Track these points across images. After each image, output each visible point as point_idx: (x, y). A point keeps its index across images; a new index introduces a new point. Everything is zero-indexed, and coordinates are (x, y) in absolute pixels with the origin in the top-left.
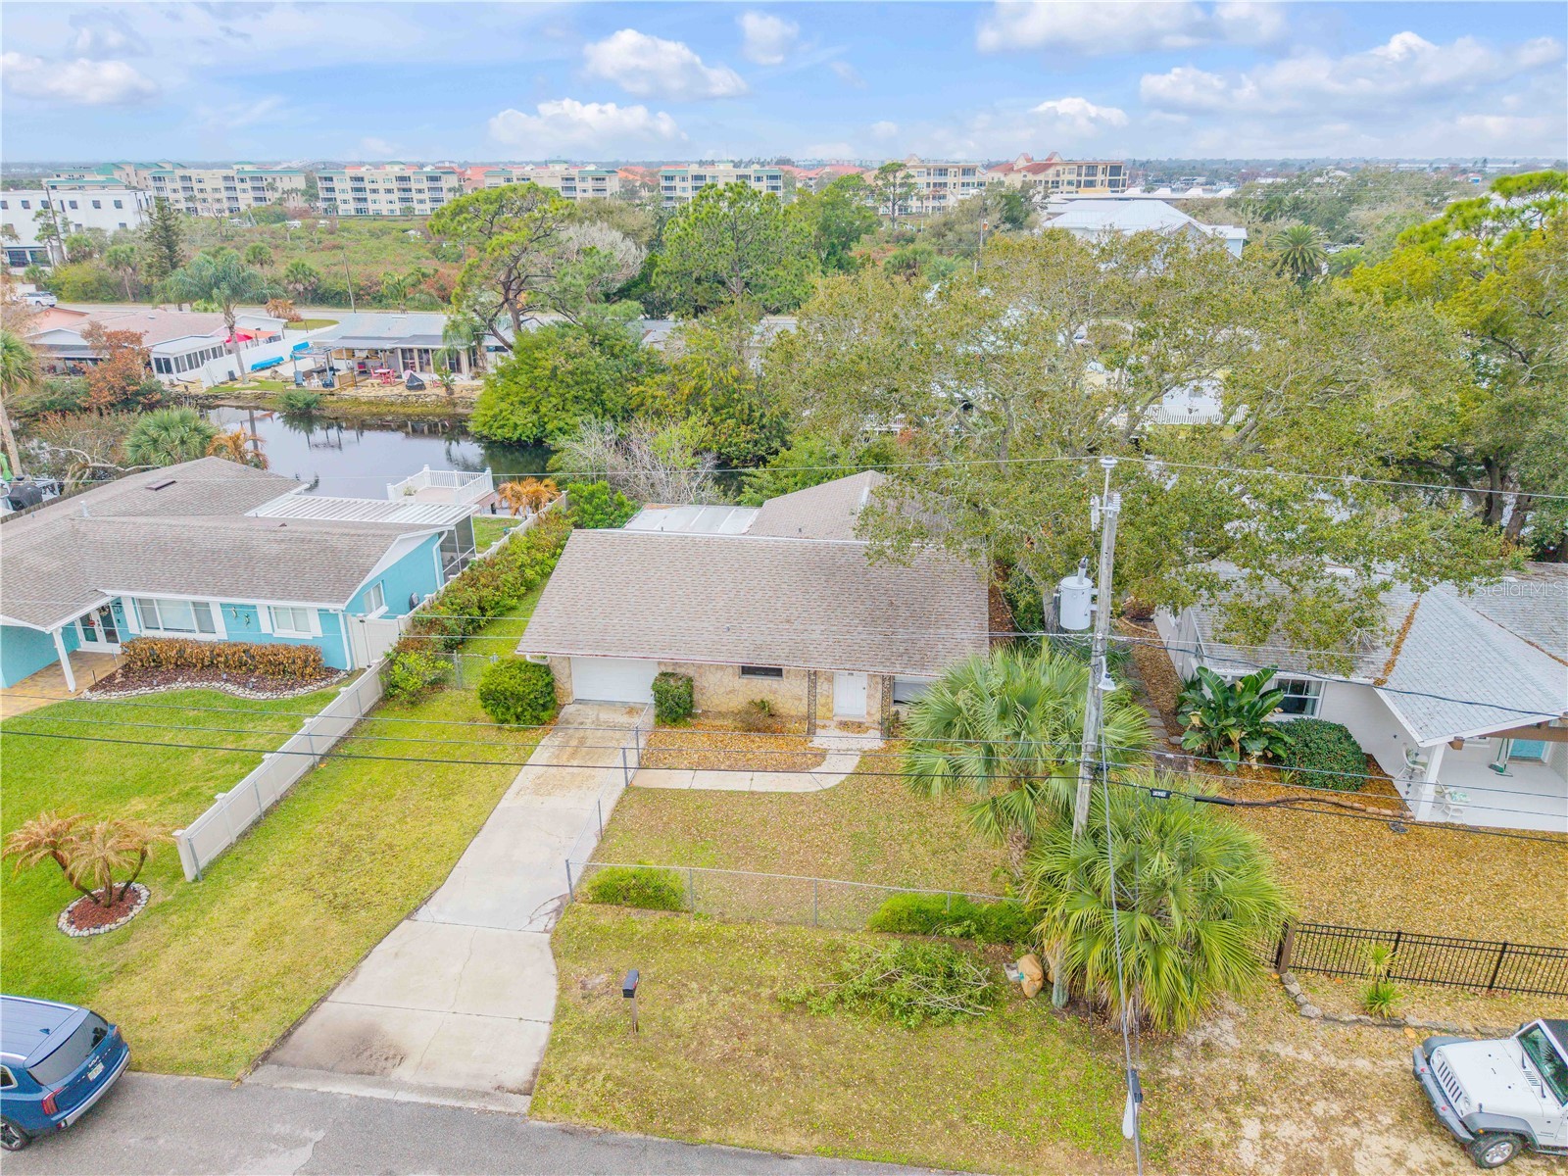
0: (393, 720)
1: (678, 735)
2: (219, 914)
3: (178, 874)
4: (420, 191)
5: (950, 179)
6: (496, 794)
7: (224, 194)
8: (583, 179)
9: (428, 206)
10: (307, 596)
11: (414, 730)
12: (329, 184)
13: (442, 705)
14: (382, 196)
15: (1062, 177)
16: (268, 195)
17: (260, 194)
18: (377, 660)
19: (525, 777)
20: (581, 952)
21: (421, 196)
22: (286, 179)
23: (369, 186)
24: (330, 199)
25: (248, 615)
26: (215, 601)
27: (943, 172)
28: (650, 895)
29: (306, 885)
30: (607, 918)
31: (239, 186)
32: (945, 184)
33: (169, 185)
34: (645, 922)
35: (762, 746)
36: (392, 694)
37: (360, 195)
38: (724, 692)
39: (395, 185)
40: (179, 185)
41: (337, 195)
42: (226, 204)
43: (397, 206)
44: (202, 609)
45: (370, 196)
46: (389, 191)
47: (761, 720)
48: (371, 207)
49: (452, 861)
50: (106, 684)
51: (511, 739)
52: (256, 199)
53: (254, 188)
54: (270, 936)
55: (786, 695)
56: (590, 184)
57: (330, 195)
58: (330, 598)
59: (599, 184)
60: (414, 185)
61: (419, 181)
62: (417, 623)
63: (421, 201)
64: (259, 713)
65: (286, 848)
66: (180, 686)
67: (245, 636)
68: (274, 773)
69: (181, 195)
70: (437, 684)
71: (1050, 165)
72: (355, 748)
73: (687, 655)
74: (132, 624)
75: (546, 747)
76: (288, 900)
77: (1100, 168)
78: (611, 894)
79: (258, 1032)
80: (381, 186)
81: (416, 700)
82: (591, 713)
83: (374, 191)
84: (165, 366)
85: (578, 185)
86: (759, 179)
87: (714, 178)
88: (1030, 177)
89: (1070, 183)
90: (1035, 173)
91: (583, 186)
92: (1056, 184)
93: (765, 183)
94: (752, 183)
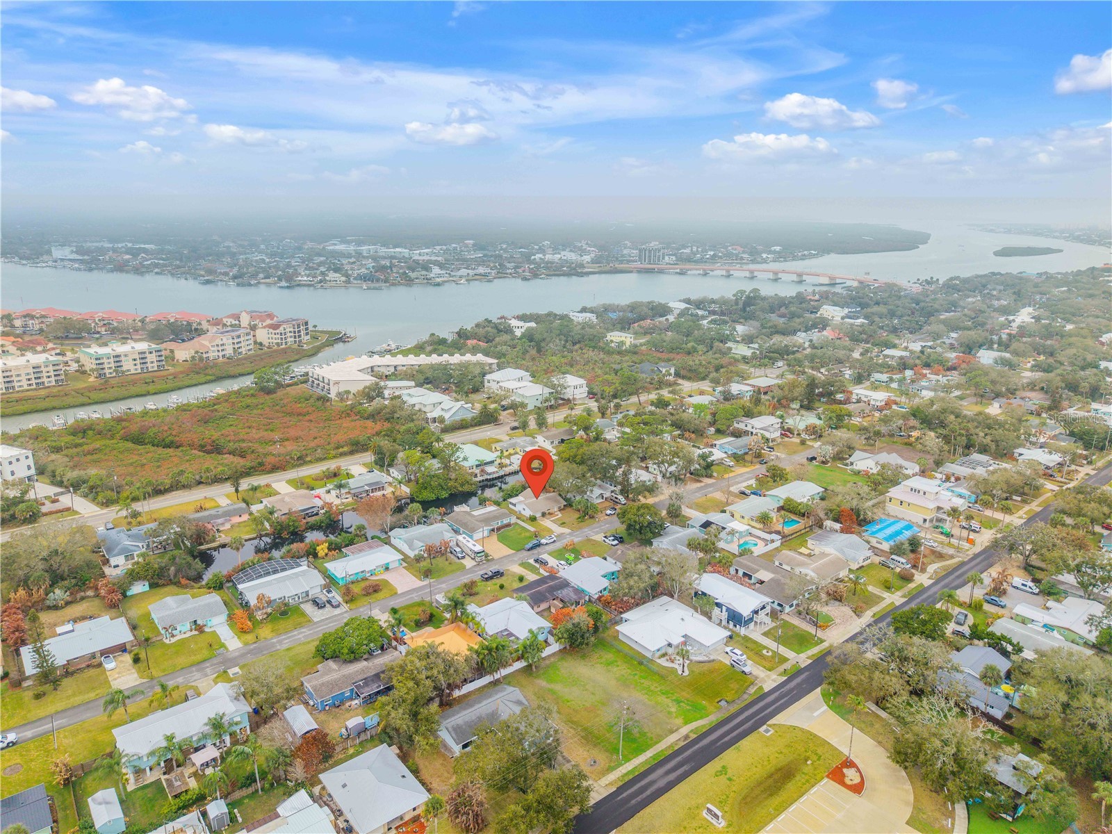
5: (242, 339)
8: (46, 366)
11: (531, 523)
15: (287, 330)
27: (239, 337)
32: (240, 342)
35: (555, 514)
51: (538, 521)
59: (57, 368)
71: (279, 326)
77: (301, 324)
82: (539, 518)
85: (43, 369)
86: (151, 353)
87: (126, 356)
88: (271, 330)
89: (290, 332)
90: (274, 329)
91: (47, 369)
92: (285, 334)
93: (154, 354)
94: (147, 355)
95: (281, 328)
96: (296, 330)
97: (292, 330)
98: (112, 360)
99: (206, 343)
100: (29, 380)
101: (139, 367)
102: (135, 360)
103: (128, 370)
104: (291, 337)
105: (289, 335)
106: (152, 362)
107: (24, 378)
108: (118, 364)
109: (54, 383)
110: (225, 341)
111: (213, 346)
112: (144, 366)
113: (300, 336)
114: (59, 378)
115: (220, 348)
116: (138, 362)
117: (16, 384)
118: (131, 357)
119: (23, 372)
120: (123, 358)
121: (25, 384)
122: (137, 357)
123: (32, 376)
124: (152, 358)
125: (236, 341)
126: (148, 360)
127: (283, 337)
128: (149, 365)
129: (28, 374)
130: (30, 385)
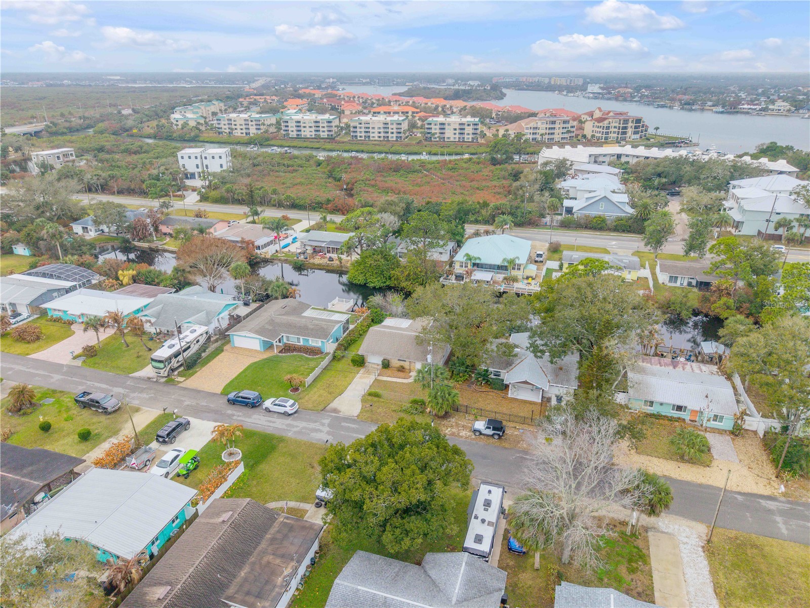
0: (335, 363)
1: (386, 371)
2: (312, 392)
3: (305, 386)
4: (323, 127)
5: (557, 126)
6: (353, 378)
7: (244, 127)
8: (392, 124)
9: (326, 133)
10: (319, 338)
11: (340, 365)
12: (286, 124)
13: (344, 361)
14: (308, 129)
15: (611, 124)
16: (262, 127)
17: (258, 127)
18: (332, 352)
19: (358, 376)
20: (366, 402)
21: (323, 129)
22: (269, 120)
23: (302, 125)
24: (286, 130)
25: (308, 340)
26: (301, 338)
27: (554, 122)
28: (377, 395)
29: (324, 389)
30: (370, 398)
31: (250, 123)
32: (554, 128)
33: (223, 122)
34: (375, 399)
35: (401, 374)
36: (334, 358)
37: (299, 129)
38: (395, 363)
39: (313, 125)
40: (226, 122)
41: (290, 129)
42: (244, 131)
43: (313, 133)
44: (298, 339)
45: (302, 129)
46: (310, 127)
47: (402, 369)
48: (303, 133)
49: (346, 388)
50: (281, 352)
51: (356, 369)
52: (257, 129)
53: (256, 125)
54: (320, 396)
55: (406, 365)
56: (395, 126)
57: (286, 129)
58: (323, 339)
59: (399, 126)
60: (321, 125)
61: (323, 123)
62: (339, 344)
63: (323, 131)
64: (311, 360)
65: (319, 384)
66: (295, 353)
67: (307, 345)
68: (317, 371)
69: (227, 127)
70: (343, 357)
71: (605, 119)
72: (329, 368)
73: (388, 357)
74: (285, 340)
75: (362, 370)
76: (322, 391)
77: (631, 120)
78: (370, 394)
79: (321, 407)
80: (307, 125)
81: (339, 360)
82: (371, 365)
83: (305, 127)
84: (258, 248)
85: (390, 126)
86: (469, 125)
87: (449, 124)
88: (596, 124)
89: (615, 127)
90: (598, 122)
91: (392, 127)
92: (608, 128)
93: (471, 127)
94: (466, 127)
95: (606, 122)
96: (621, 125)
97: (617, 125)
98: (438, 127)
99: (523, 125)
100: (380, 133)
101: (457, 136)
102: (455, 129)
103: (449, 138)
104: (614, 132)
105: (613, 130)
106: (468, 134)
107: (376, 130)
108: (442, 131)
109: (395, 139)
110: (539, 125)
111: (527, 129)
112: (461, 136)
113: (625, 133)
114: (399, 135)
115: (532, 131)
116: (457, 132)
117: (371, 135)
118: (453, 126)
119: (376, 127)
120: (446, 127)
121: (376, 135)
122: (457, 127)
123: (382, 130)
124: (469, 130)
125: (548, 126)
126: (466, 132)
127: (605, 131)
128: (466, 136)
129: (379, 128)
130: (380, 137)
